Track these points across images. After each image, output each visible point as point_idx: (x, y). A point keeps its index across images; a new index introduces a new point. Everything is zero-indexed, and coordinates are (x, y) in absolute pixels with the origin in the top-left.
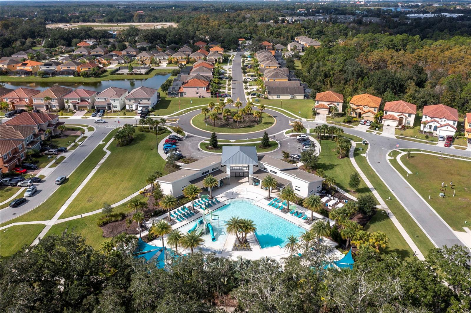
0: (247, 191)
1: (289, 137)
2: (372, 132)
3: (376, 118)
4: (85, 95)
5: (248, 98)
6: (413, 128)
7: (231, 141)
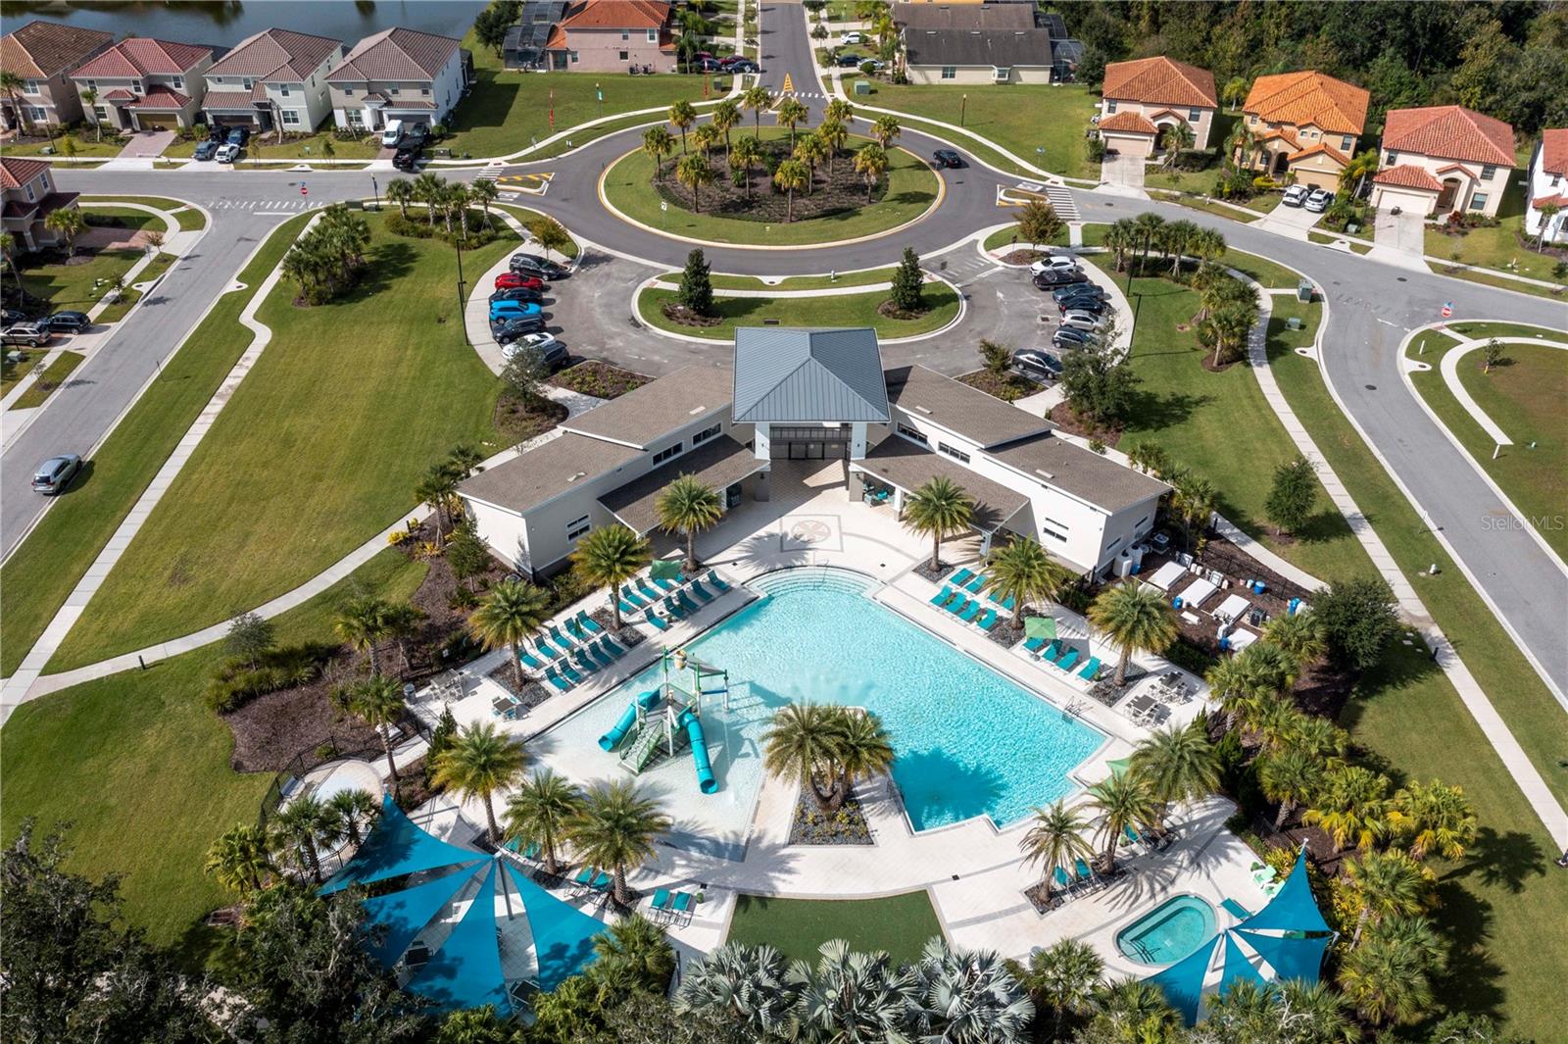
0: (842, 534)
1: (1001, 266)
2: (1333, 240)
3: (1350, 179)
4: (162, 65)
5: (828, 79)
6: (1495, 223)
7: (766, 279)
